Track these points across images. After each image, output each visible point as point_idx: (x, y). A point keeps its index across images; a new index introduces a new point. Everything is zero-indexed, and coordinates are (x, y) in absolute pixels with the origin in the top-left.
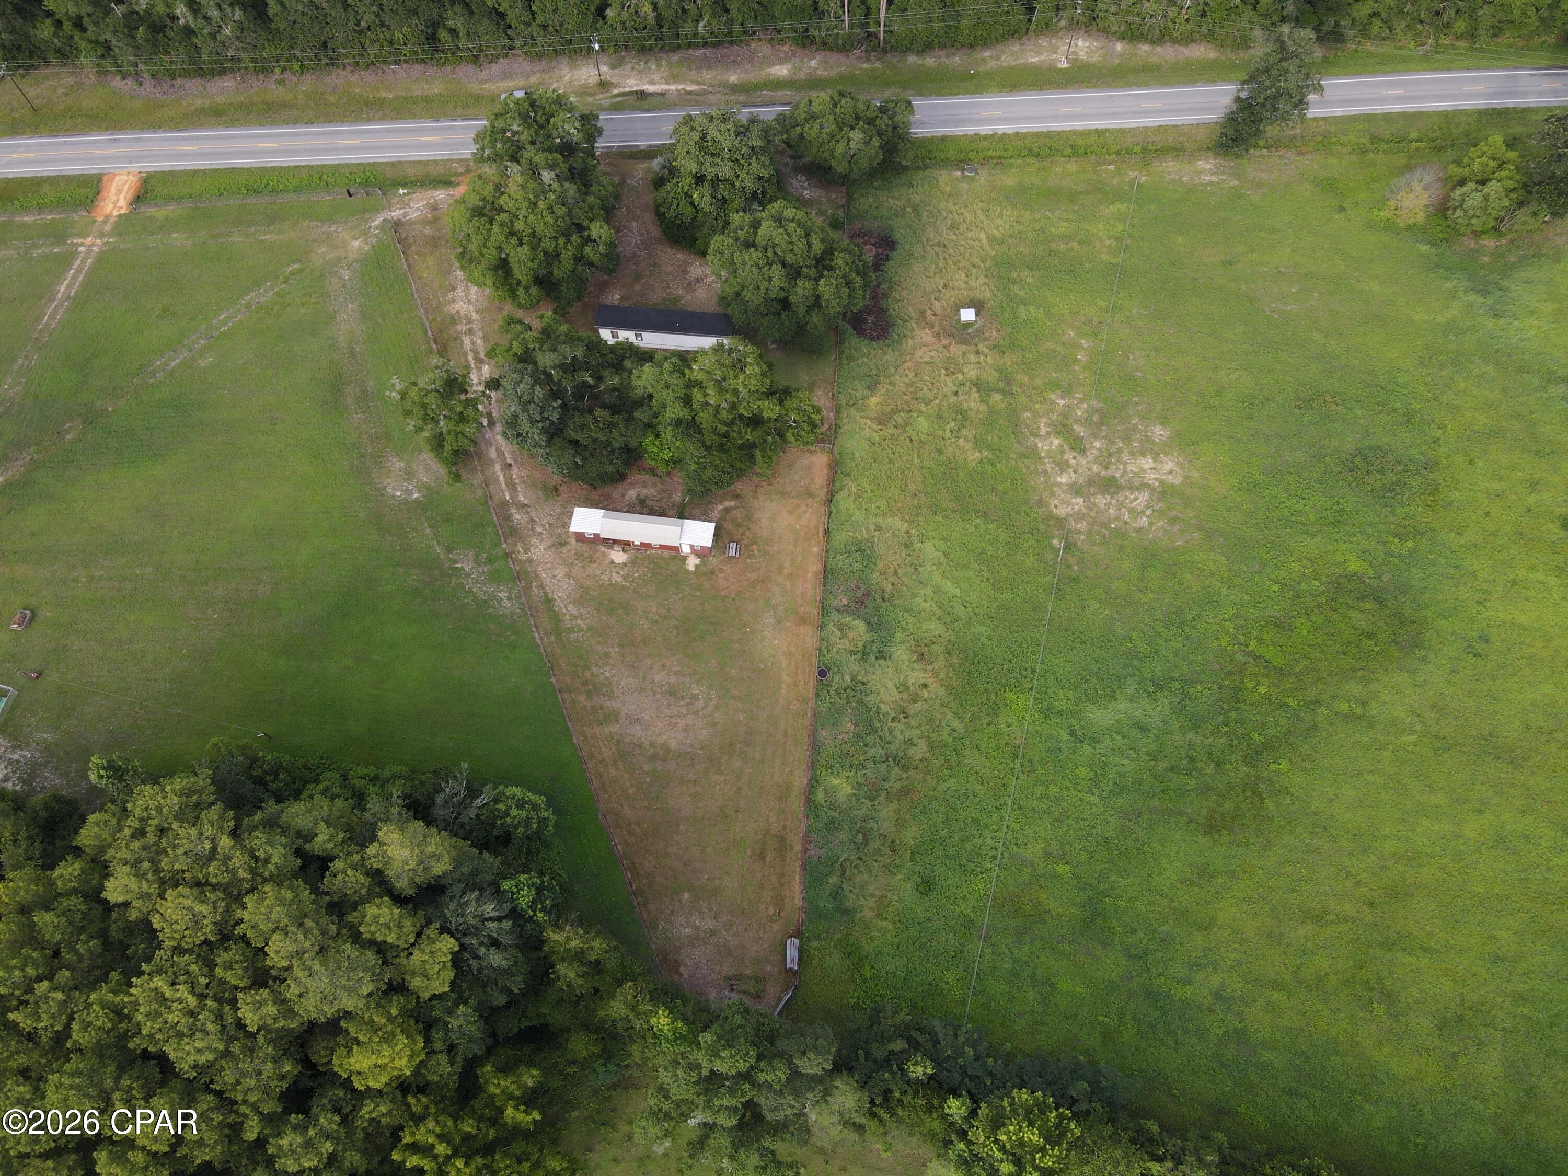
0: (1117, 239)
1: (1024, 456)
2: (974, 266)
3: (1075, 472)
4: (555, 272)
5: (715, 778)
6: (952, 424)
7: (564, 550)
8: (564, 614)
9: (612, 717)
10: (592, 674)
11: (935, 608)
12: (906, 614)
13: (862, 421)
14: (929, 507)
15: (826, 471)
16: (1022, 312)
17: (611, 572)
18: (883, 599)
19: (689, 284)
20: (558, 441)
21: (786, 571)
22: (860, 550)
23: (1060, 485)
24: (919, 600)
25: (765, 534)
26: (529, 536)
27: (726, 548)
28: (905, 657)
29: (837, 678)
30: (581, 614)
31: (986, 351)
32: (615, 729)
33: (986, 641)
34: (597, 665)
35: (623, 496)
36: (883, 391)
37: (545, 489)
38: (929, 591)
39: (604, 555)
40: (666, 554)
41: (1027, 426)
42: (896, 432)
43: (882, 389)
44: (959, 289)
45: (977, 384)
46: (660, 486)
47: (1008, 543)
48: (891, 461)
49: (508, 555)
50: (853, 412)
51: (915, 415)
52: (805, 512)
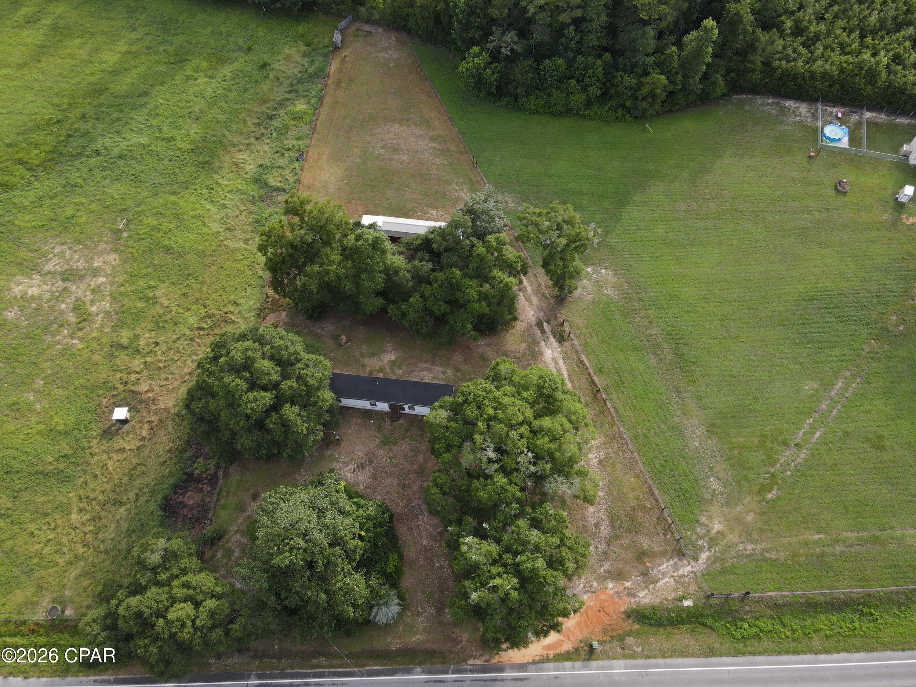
9: (433, 139)
19: (371, 462)
30: (456, 192)
32: (431, 133)
34: (445, 165)
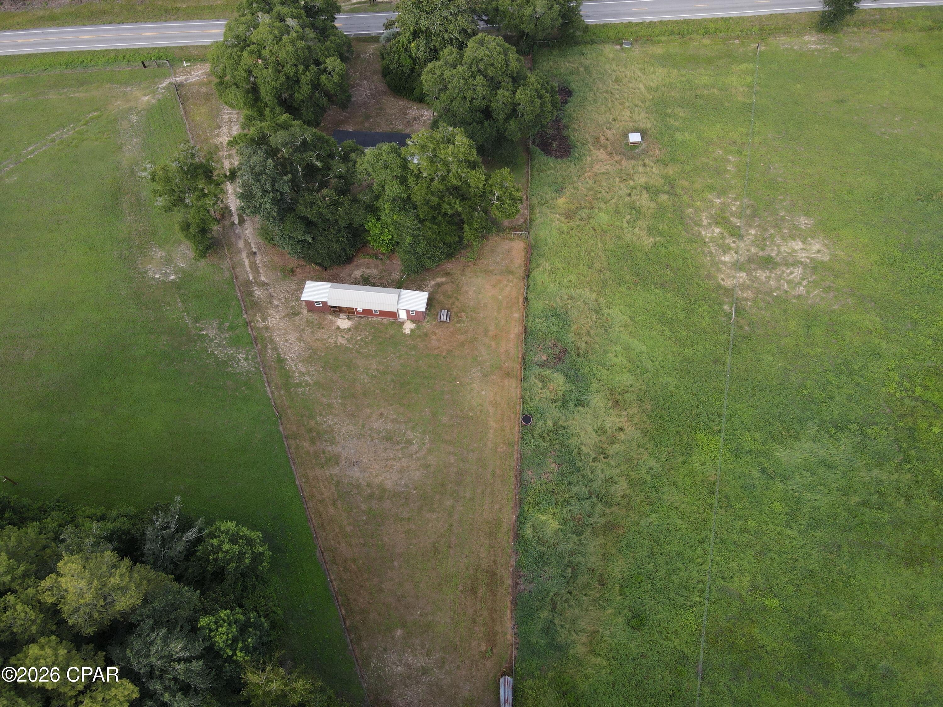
0: (748, 86)
1: (691, 241)
2: (636, 106)
3: (736, 253)
4: (296, 95)
5: (428, 516)
6: (628, 217)
7: (297, 318)
8: (294, 372)
9: (335, 460)
10: (317, 423)
11: (625, 362)
12: (600, 368)
13: (553, 216)
14: (614, 280)
15: (523, 254)
16: (679, 137)
17: (337, 336)
18: (578, 355)
20: (290, 217)
21: (491, 334)
22: (556, 315)
23: (724, 263)
24: (611, 356)
25: (472, 304)
26: (268, 308)
27: (438, 314)
28: (601, 404)
29: (540, 423)
30: (309, 372)
31: (652, 164)
32: (335, 471)
33: (674, 390)
34: (321, 415)
35: (350, 275)
36: (569, 194)
37: (283, 270)
38: (619, 348)
39: (331, 322)
40: (386, 320)
41: (692, 219)
42: (582, 223)
43: (569, 190)
44: (625, 121)
45: (647, 188)
46: (381, 267)
47: (685, 309)
48: (578, 246)
49: (248, 324)
50: (544, 209)
51: (596, 210)
52: (507, 286)
